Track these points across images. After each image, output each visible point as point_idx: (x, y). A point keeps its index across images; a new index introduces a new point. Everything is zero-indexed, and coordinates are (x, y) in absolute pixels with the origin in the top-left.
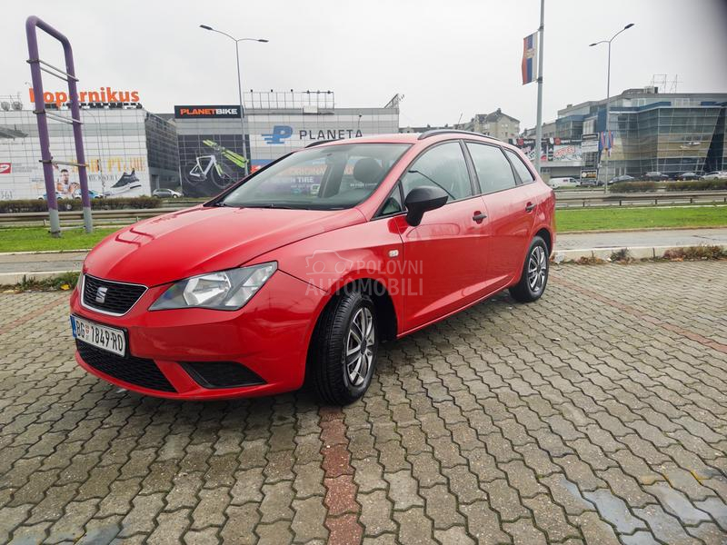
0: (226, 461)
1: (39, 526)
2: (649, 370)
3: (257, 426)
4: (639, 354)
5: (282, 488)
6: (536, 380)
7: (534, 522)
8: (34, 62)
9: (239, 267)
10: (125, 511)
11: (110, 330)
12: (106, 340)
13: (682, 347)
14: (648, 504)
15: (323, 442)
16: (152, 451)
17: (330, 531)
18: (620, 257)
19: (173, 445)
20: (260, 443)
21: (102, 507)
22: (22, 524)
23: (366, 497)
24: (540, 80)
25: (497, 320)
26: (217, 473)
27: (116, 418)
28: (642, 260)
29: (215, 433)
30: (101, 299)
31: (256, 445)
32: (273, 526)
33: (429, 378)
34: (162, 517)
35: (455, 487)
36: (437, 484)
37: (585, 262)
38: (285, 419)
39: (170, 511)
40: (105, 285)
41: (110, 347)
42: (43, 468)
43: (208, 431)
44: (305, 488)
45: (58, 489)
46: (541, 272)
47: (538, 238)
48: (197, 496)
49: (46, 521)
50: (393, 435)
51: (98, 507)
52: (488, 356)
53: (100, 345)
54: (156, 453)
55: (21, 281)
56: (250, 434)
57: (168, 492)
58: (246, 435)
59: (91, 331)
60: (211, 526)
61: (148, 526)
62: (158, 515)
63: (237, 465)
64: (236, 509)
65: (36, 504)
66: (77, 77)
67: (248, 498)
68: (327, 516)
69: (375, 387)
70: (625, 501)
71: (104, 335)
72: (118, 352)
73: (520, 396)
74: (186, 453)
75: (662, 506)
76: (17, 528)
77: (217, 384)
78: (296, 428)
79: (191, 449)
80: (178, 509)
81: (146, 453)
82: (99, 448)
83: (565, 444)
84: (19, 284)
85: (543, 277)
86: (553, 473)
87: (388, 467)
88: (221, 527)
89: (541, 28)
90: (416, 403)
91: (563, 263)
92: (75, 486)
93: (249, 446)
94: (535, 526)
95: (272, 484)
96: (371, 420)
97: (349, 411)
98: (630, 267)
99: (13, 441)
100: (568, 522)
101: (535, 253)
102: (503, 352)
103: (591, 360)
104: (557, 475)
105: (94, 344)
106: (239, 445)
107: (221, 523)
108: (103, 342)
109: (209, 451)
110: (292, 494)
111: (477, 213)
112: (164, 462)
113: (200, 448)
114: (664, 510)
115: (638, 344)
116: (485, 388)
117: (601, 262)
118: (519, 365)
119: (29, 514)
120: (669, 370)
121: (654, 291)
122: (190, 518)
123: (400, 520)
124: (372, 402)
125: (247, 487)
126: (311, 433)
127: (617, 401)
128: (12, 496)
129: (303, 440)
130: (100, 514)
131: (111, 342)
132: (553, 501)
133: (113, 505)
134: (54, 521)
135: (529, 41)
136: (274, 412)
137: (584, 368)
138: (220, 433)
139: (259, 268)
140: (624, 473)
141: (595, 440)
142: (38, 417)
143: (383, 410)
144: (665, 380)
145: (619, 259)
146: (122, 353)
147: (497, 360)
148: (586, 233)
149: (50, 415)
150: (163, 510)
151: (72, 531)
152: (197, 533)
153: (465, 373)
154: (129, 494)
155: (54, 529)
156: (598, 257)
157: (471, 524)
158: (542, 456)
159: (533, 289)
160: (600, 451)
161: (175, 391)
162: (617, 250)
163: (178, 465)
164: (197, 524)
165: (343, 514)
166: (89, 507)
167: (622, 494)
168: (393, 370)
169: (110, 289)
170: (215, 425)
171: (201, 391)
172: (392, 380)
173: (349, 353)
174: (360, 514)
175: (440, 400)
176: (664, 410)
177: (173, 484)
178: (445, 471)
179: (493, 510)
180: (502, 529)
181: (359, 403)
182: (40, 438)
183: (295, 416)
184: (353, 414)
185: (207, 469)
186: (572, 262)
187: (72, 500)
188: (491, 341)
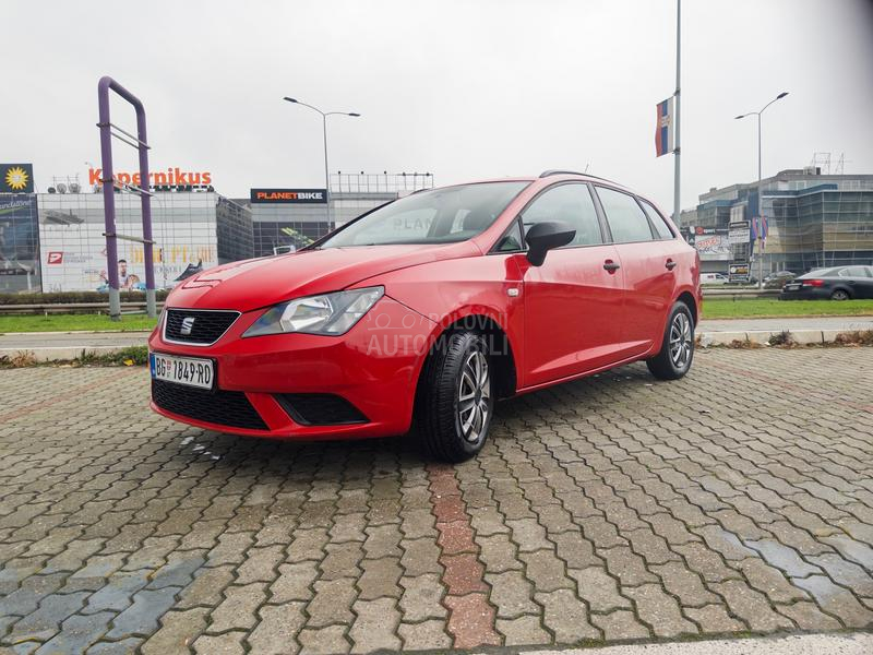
0: (322, 507)
1: (114, 556)
2: (820, 439)
3: (356, 479)
4: (808, 425)
5: (388, 531)
6: (682, 446)
7: (686, 565)
8: (105, 125)
9: (342, 290)
10: (210, 546)
11: (196, 362)
12: (190, 375)
13: (861, 420)
14: (823, 553)
15: (433, 493)
16: (237, 498)
17: (445, 568)
18: (781, 341)
19: (260, 492)
20: (360, 493)
21: (184, 542)
22: (96, 554)
23: (485, 539)
24: (677, 151)
25: (635, 395)
26: (313, 516)
27: (195, 470)
28: (808, 345)
29: (309, 482)
30: (188, 330)
31: (354, 494)
32: (378, 561)
33: (554, 442)
34: (251, 552)
35: (589, 533)
36: (568, 530)
37: (737, 345)
38: (387, 473)
39: (261, 547)
40: (190, 314)
41: (195, 382)
42: (116, 509)
43: (300, 482)
44: (414, 530)
45: (134, 526)
46: (685, 344)
47: (680, 304)
48: (291, 536)
49: (123, 552)
50: (514, 489)
51: (179, 542)
52: (624, 425)
54: (242, 499)
55: (79, 356)
56: (349, 485)
57: (257, 532)
58: (343, 486)
59: (173, 366)
60: (309, 560)
61: (237, 558)
62: (248, 549)
63: (335, 511)
64: (336, 547)
65: (110, 538)
66: (149, 144)
67: (349, 538)
68: (442, 554)
69: (490, 448)
70: (796, 550)
71: (189, 369)
72: (204, 385)
73: (664, 460)
74: (276, 500)
75: (840, 555)
76: (90, 557)
77: (314, 422)
78: (401, 481)
79: (281, 496)
80: (270, 545)
81: (230, 499)
82: (178, 494)
83: (720, 500)
84: (76, 359)
85: (688, 352)
86: (706, 524)
87: (509, 515)
88: (320, 561)
89: (678, 92)
90: (540, 463)
91: (711, 346)
92: (155, 523)
93: (348, 494)
94: (687, 567)
95: (376, 526)
96: (487, 476)
97: (461, 469)
98: (793, 351)
99: (81, 487)
100: (727, 566)
101: (677, 320)
102: (643, 422)
103: (748, 429)
104: (712, 526)
105: (177, 380)
106: (337, 493)
107: (319, 557)
108: (187, 377)
109: (303, 498)
110: (400, 535)
111: (608, 261)
112: (251, 507)
113: (292, 496)
114: (843, 558)
115: (805, 416)
116: (621, 451)
117: (757, 347)
118: (661, 433)
119: (104, 546)
120: (844, 439)
121: (824, 372)
122: (284, 552)
123: (526, 561)
124: (488, 461)
125: (348, 528)
126: (417, 484)
127: (783, 465)
128: (83, 531)
129: (409, 491)
130: (183, 547)
131: (196, 375)
132: (707, 547)
133: (198, 540)
134: (132, 553)
135: (663, 108)
136: (373, 468)
137: (740, 436)
138: (313, 484)
139: (364, 292)
140: (793, 525)
141: (756, 497)
142: (108, 468)
143: (501, 467)
144: (841, 448)
145: (779, 343)
146: (209, 386)
147: (635, 428)
149: (119, 467)
150: (253, 546)
151: (151, 561)
152: (293, 566)
153: (595, 437)
154: (214, 533)
155: (132, 558)
156: (754, 340)
157: (610, 565)
158: (692, 510)
159: (676, 364)
160: (763, 507)
162: (777, 332)
163: (267, 509)
164: (292, 558)
165: (459, 554)
166: (170, 542)
167: (792, 544)
168: (510, 435)
169: (197, 318)
170: (308, 477)
171: (295, 428)
172: (510, 443)
173: (461, 399)
174: (479, 554)
175: (569, 461)
176: (842, 474)
177: (263, 525)
178: (577, 521)
179: (636, 554)
180: (648, 570)
181: (473, 461)
182: (111, 485)
183: (398, 471)
184: (467, 472)
185: (301, 513)
186: (722, 346)
187: (151, 536)
188: (628, 413)
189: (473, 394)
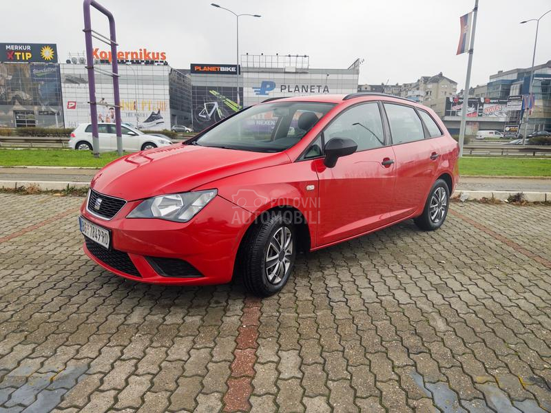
0: (171, 329)
1: (37, 360)
2: (511, 293)
3: (198, 306)
4: (506, 280)
5: (204, 353)
6: (415, 292)
7: (381, 400)
8: (88, 31)
9: (189, 191)
10: (94, 356)
11: (101, 230)
12: (98, 236)
13: (545, 277)
14: (475, 398)
15: (242, 322)
16: (122, 316)
17: (229, 388)
18: (516, 200)
19: (137, 314)
20: (197, 319)
21: (81, 352)
22: (27, 357)
23: (262, 366)
24: (471, 51)
25: (400, 243)
26: (162, 337)
27: (104, 292)
28: (535, 203)
29: (168, 308)
30: (97, 207)
31: (194, 320)
32: (190, 379)
33: (332, 283)
34: (118, 363)
35: (328, 367)
36: (316, 363)
37: (485, 201)
38: (219, 303)
39: (124, 360)
40: (101, 197)
41: (100, 242)
42: (50, 321)
43: (163, 307)
44: (219, 354)
45: (56, 336)
46: (441, 207)
47: (441, 181)
48: (144, 352)
49: (43, 356)
50: (294, 323)
51: (78, 351)
52: (384, 271)
53: (94, 239)
54: (125, 318)
55: (65, 188)
56: (192, 311)
57: (126, 347)
58: (189, 312)
59: (90, 228)
60: (149, 373)
61: (108, 368)
62: (115, 362)
63: (177, 333)
64: (168, 364)
65: (39, 344)
66: (117, 42)
67: (178, 357)
68: (230, 377)
69: (290, 286)
70: (457, 393)
71: (97, 233)
72: (104, 245)
73: (399, 304)
74: (145, 320)
75: (486, 401)
76: (24, 359)
77: (170, 274)
78: (225, 310)
79: (149, 318)
80: (130, 359)
81: (118, 317)
82: (88, 311)
83: (423, 345)
84: (64, 190)
85: (443, 212)
86: (407, 365)
87: (283, 346)
88: (155, 375)
89: (476, 9)
90: (318, 300)
91: (467, 201)
92: (67, 335)
93: (189, 319)
94: (381, 404)
95: (198, 349)
96: (281, 310)
97: (266, 302)
98: (523, 208)
99: (35, 300)
100: (407, 404)
101: (437, 192)
102: (397, 268)
103: (465, 280)
104: (410, 367)
105: (91, 238)
106: (183, 318)
107: (155, 372)
108: (96, 237)
109: (161, 321)
110: (209, 358)
111: (387, 159)
112: (128, 325)
113: (156, 318)
114: (487, 404)
115: (508, 271)
116: (373, 294)
117: (499, 203)
118: (406, 279)
119: (33, 351)
120: (527, 295)
121: (537, 229)
122: (136, 366)
123: (281, 387)
124: (285, 297)
125: (180, 349)
126: (235, 315)
127: (476, 315)
128: (26, 337)
129: (228, 319)
130: (78, 356)
131: (101, 238)
132: (400, 386)
133: (88, 351)
134: (48, 358)
136: (213, 296)
137: (456, 286)
138: (172, 309)
140: (464, 372)
141: (448, 343)
142: (55, 285)
143: (291, 304)
144: (522, 303)
145: (514, 201)
146: (107, 246)
147: (390, 274)
148: (493, 178)
149: (63, 284)
150: (119, 359)
151: (57, 366)
152: (138, 378)
153: (362, 282)
154: (101, 345)
155: (46, 363)
156: (497, 198)
157: (332, 395)
158: (402, 351)
159: (433, 221)
160: (449, 352)
161: (140, 276)
162: (514, 193)
163: (137, 328)
164: (140, 371)
165: (241, 377)
166: (72, 350)
167: (457, 388)
168: (307, 274)
169: (103, 200)
170: (169, 302)
171: (158, 278)
172: (304, 282)
173: (268, 260)
174: (253, 378)
175: (337, 300)
176: (513, 326)
177: (131, 341)
178: (324, 354)
179: (352, 387)
180: (354, 402)
181: (276, 297)
182: (52, 300)
183: (227, 302)
184: (268, 306)
185: (156, 334)
186: (475, 201)
187: (63, 345)
188: (388, 258)
189: (277, 256)
